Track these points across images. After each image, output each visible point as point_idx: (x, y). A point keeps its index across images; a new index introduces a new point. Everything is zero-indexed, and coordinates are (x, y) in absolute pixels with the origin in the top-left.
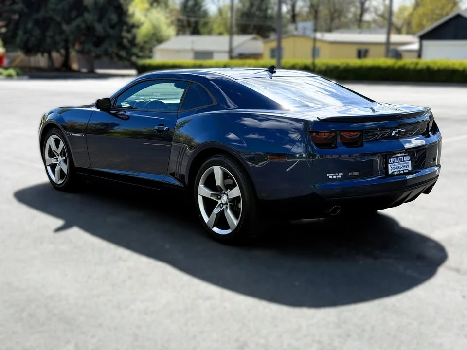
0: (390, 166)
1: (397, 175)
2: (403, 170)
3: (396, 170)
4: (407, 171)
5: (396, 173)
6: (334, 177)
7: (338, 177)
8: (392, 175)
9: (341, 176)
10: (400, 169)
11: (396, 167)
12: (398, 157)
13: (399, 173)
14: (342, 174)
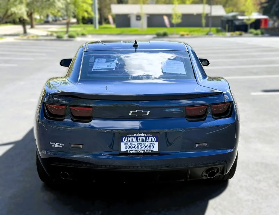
0: (124, 144)
1: (133, 154)
2: (144, 150)
3: (133, 149)
4: (150, 152)
5: (132, 152)
6: (56, 146)
7: (59, 146)
8: (126, 154)
9: (63, 146)
10: (139, 149)
11: (133, 146)
12: (137, 137)
13: (136, 152)
14: (63, 144)
